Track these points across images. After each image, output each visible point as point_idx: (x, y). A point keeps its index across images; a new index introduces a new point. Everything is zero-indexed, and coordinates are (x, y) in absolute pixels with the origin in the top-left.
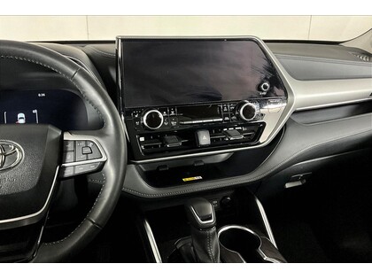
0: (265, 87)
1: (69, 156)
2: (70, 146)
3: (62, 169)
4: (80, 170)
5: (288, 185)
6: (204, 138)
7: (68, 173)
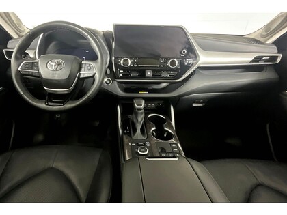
0: (184, 52)
1: (83, 69)
2: (83, 66)
3: (80, 74)
4: (86, 76)
5: (194, 105)
6: (149, 74)
7: (82, 76)
